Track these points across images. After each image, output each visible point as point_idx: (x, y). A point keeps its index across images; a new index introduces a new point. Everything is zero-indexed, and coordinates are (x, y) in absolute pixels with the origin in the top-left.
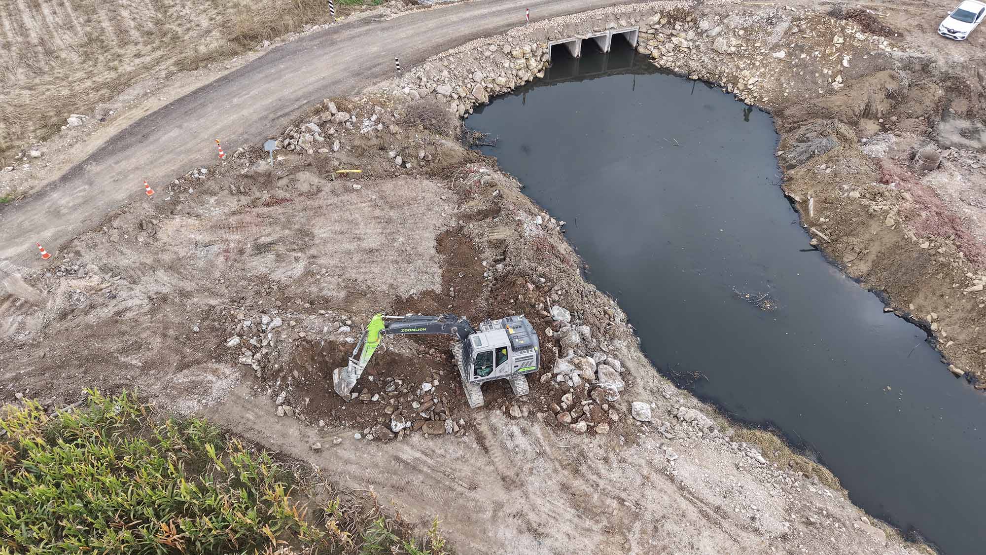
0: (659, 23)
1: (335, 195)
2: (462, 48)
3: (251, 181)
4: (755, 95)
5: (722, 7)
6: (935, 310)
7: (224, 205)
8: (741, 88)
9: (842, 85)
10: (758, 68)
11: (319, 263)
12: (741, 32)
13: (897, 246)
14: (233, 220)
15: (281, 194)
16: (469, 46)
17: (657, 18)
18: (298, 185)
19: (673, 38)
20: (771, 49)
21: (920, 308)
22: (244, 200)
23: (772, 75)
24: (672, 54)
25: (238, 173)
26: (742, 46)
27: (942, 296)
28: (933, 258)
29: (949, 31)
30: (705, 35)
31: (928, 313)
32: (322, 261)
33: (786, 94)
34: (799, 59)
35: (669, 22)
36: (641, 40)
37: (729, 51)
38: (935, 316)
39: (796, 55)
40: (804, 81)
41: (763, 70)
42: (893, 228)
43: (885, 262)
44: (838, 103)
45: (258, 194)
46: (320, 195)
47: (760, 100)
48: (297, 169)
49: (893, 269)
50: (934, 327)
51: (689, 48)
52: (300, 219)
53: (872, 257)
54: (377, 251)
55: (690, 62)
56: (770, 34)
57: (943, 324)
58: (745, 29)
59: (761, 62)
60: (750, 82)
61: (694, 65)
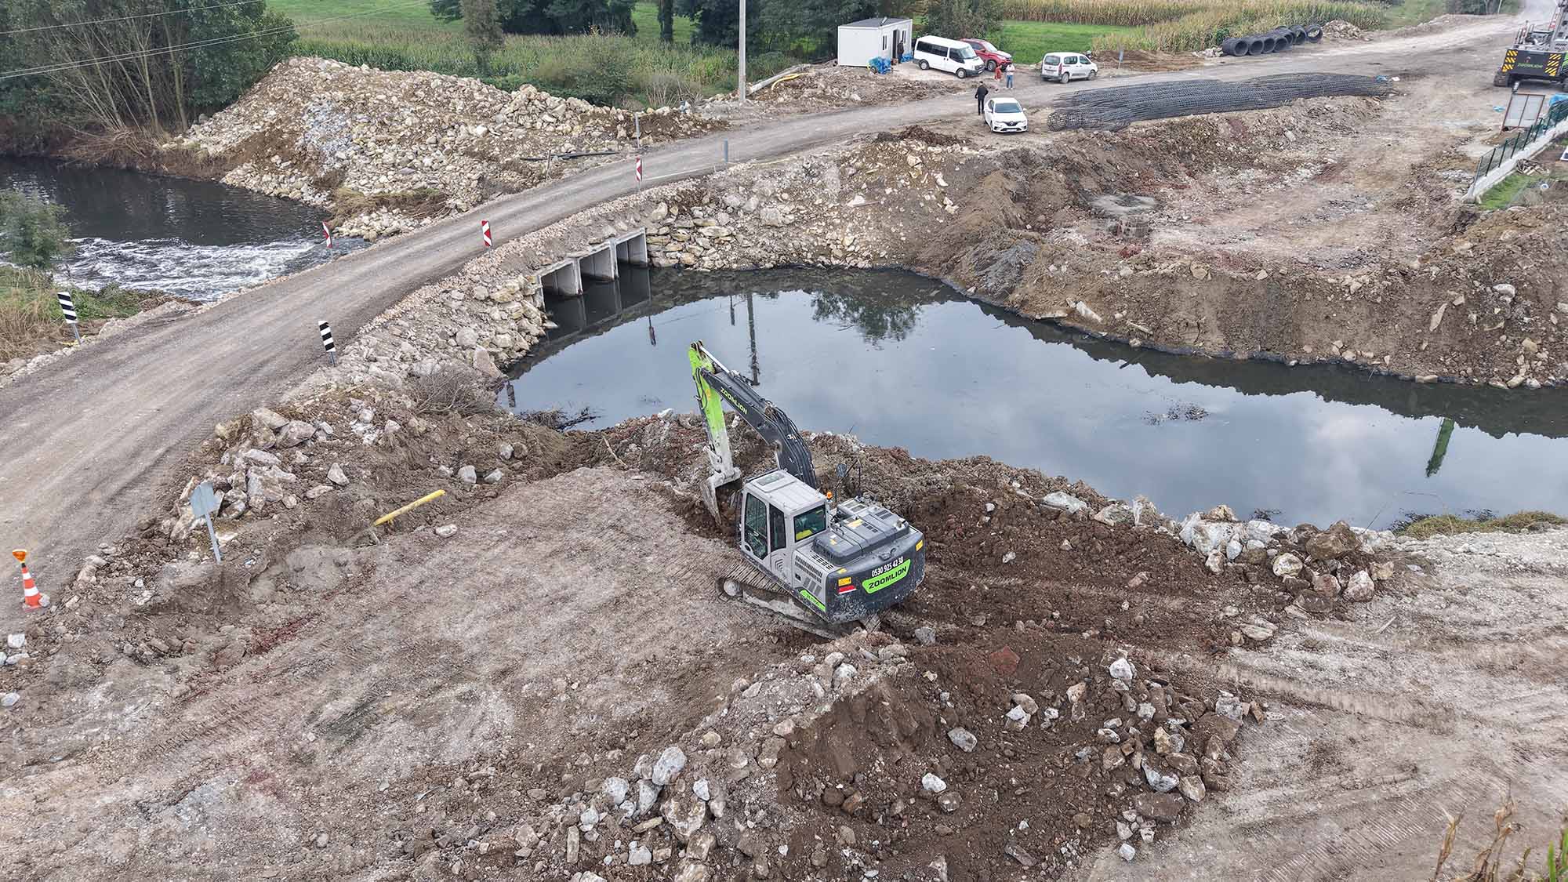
0: (670, 214)
1: (412, 563)
2: (406, 304)
3: (170, 620)
4: (865, 254)
5: (735, 176)
6: (1334, 338)
7: (142, 693)
8: (841, 255)
9: (956, 207)
10: (842, 226)
11: (530, 676)
12: (785, 196)
13: (1232, 296)
14: (197, 714)
15: (277, 614)
16: (415, 300)
17: (663, 209)
18: (307, 580)
19: (700, 230)
20: (838, 201)
21: (1318, 346)
22: (186, 665)
23: (868, 226)
24: (713, 250)
25: (126, 610)
26: (799, 210)
27: (1327, 317)
28: (1283, 283)
29: (1008, 124)
30: (741, 213)
31: (1330, 345)
32: (533, 669)
33: (904, 239)
34: (887, 196)
35: (682, 212)
36: (653, 247)
37: (788, 222)
38: (1339, 343)
39: (878, 194)
40: (912, 218)
41: (850, 225)
42: (1209, 278)
43: (1234, 319)
44: (976, 221)
45: (213, 641)
46: (376, 577)
47: (877, 256)
48: (283, 546)
49: (1250, 321)
50: (1349, 356)
51: (731, 235)
52: (379, 633)
53: (1214, 323)
54: (629, 595)
55: (746, 251)
56: (823, 186)
57: (1357, 346)
58: (787, 191)
59: (841, 218)
60: (847, 242)
61: (755, 252)
